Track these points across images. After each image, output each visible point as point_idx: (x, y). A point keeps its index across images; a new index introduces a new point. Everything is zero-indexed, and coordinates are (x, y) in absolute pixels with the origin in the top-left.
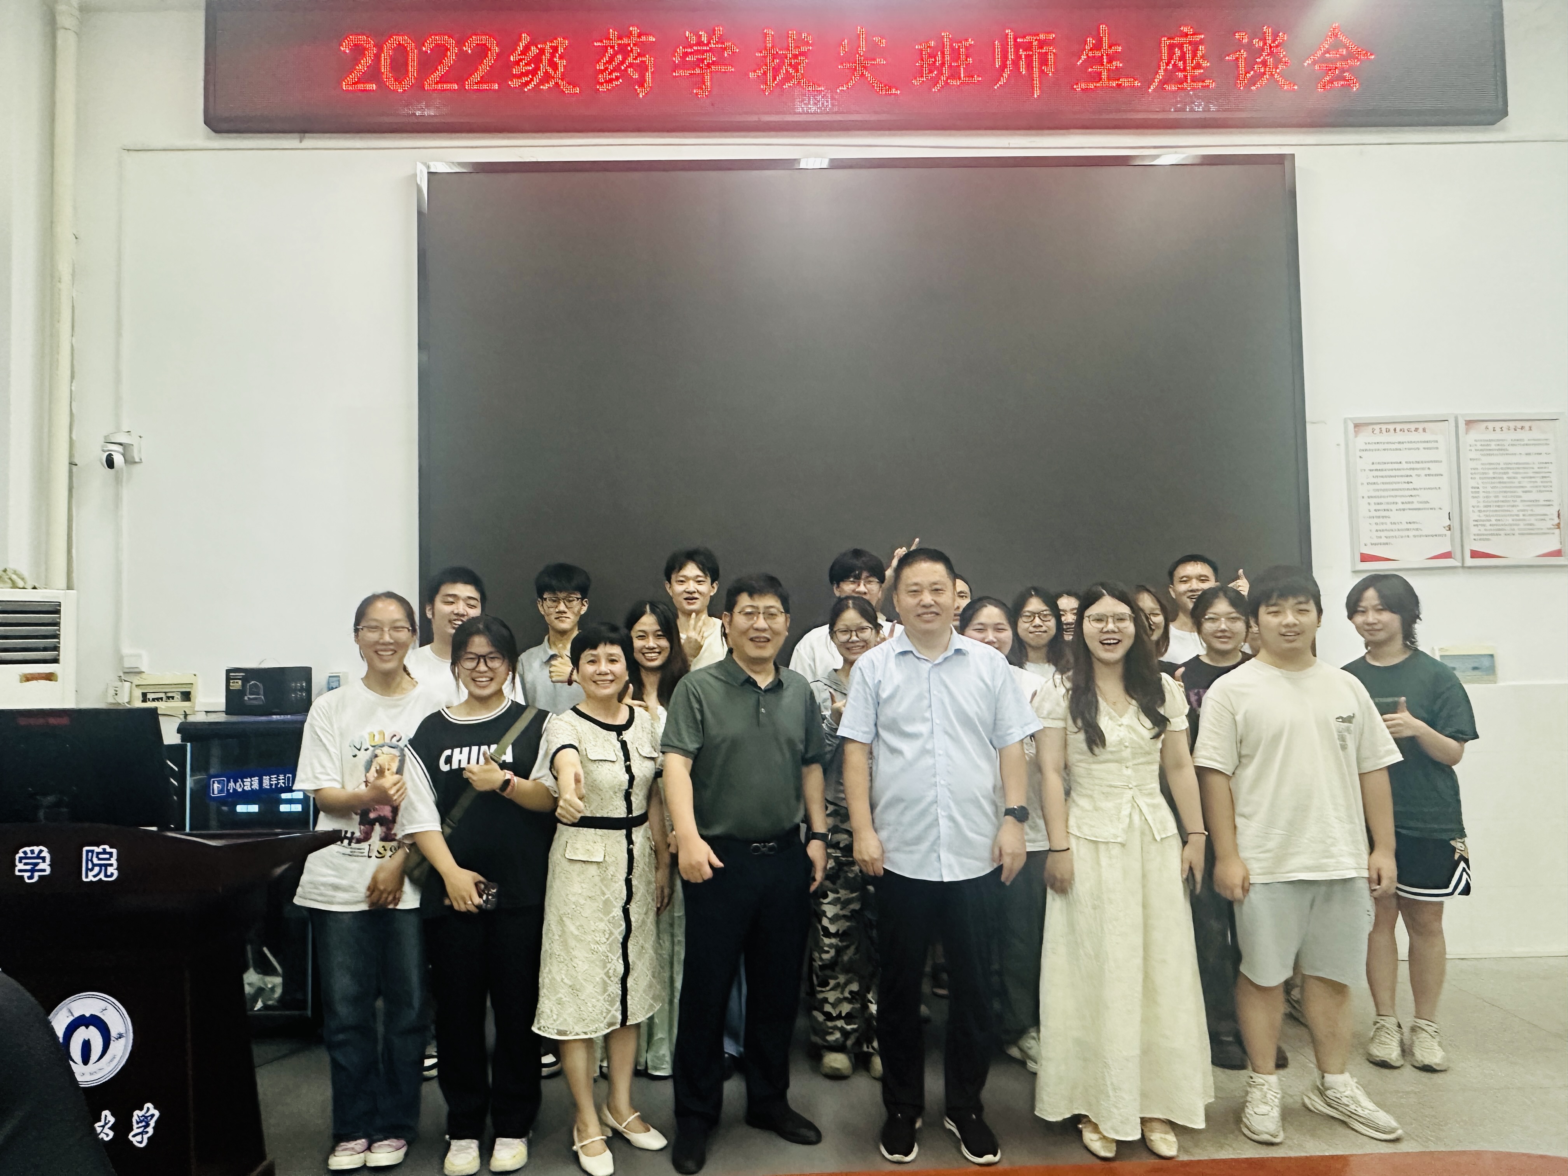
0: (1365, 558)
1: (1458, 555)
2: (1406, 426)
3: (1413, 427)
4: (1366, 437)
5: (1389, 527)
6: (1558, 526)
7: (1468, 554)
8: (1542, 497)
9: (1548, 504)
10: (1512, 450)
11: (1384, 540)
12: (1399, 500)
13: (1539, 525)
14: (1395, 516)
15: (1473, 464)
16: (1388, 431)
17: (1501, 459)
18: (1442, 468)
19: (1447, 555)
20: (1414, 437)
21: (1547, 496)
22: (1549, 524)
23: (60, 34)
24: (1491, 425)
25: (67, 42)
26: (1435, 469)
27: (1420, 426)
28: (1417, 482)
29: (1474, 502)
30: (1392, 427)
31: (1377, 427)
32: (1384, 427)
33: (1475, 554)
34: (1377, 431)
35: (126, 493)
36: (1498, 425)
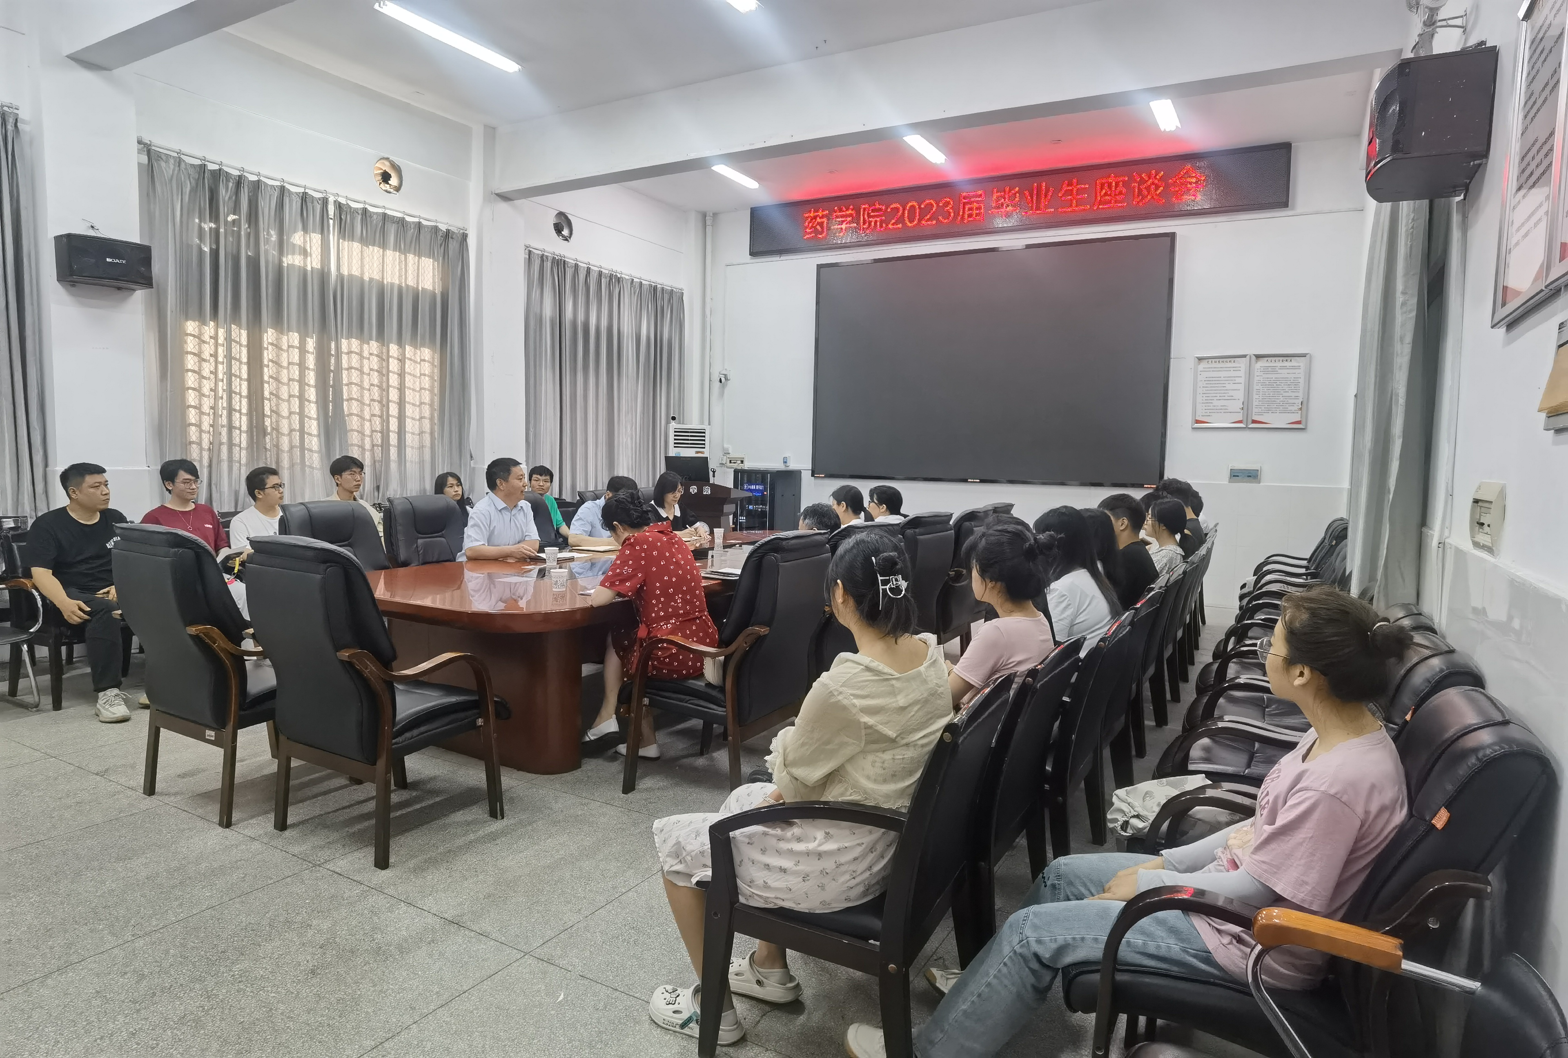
0: (1197, 422)
1: (1245, 421)
2: (1225, 360)
3: (1228, 360)
4: (1204, 365)
5: (1212, 408)
6: (1301, 409)
7: (1250, 421)
8: (1294, 394)
9: (1297, 397)
10: (1280, 371)
11: (1209, 414)
12: (1218, 395)
13: (1290, 408)
14: (1216, 403)
15: (1258, 378)
16: (1215, 362)
17: (1274, 376)
18: (1242, 380)
19: (1240, 422)
20: (1229, 365)
21: (1296, 394)
22: (1296, 408)
23: (707, 227)
24: (1270, 359)
25: (709, 229)
26: (1238, 380)
27: (1232, 360)
28: (1228, 387)
29: (1257, 397)
30: (1218, 360)
31: (1210, 360)
32: (1213, 360)
33: (1254, 422)
34: (1210, 362)
35: (726, 391)
36: (1273, 359)
